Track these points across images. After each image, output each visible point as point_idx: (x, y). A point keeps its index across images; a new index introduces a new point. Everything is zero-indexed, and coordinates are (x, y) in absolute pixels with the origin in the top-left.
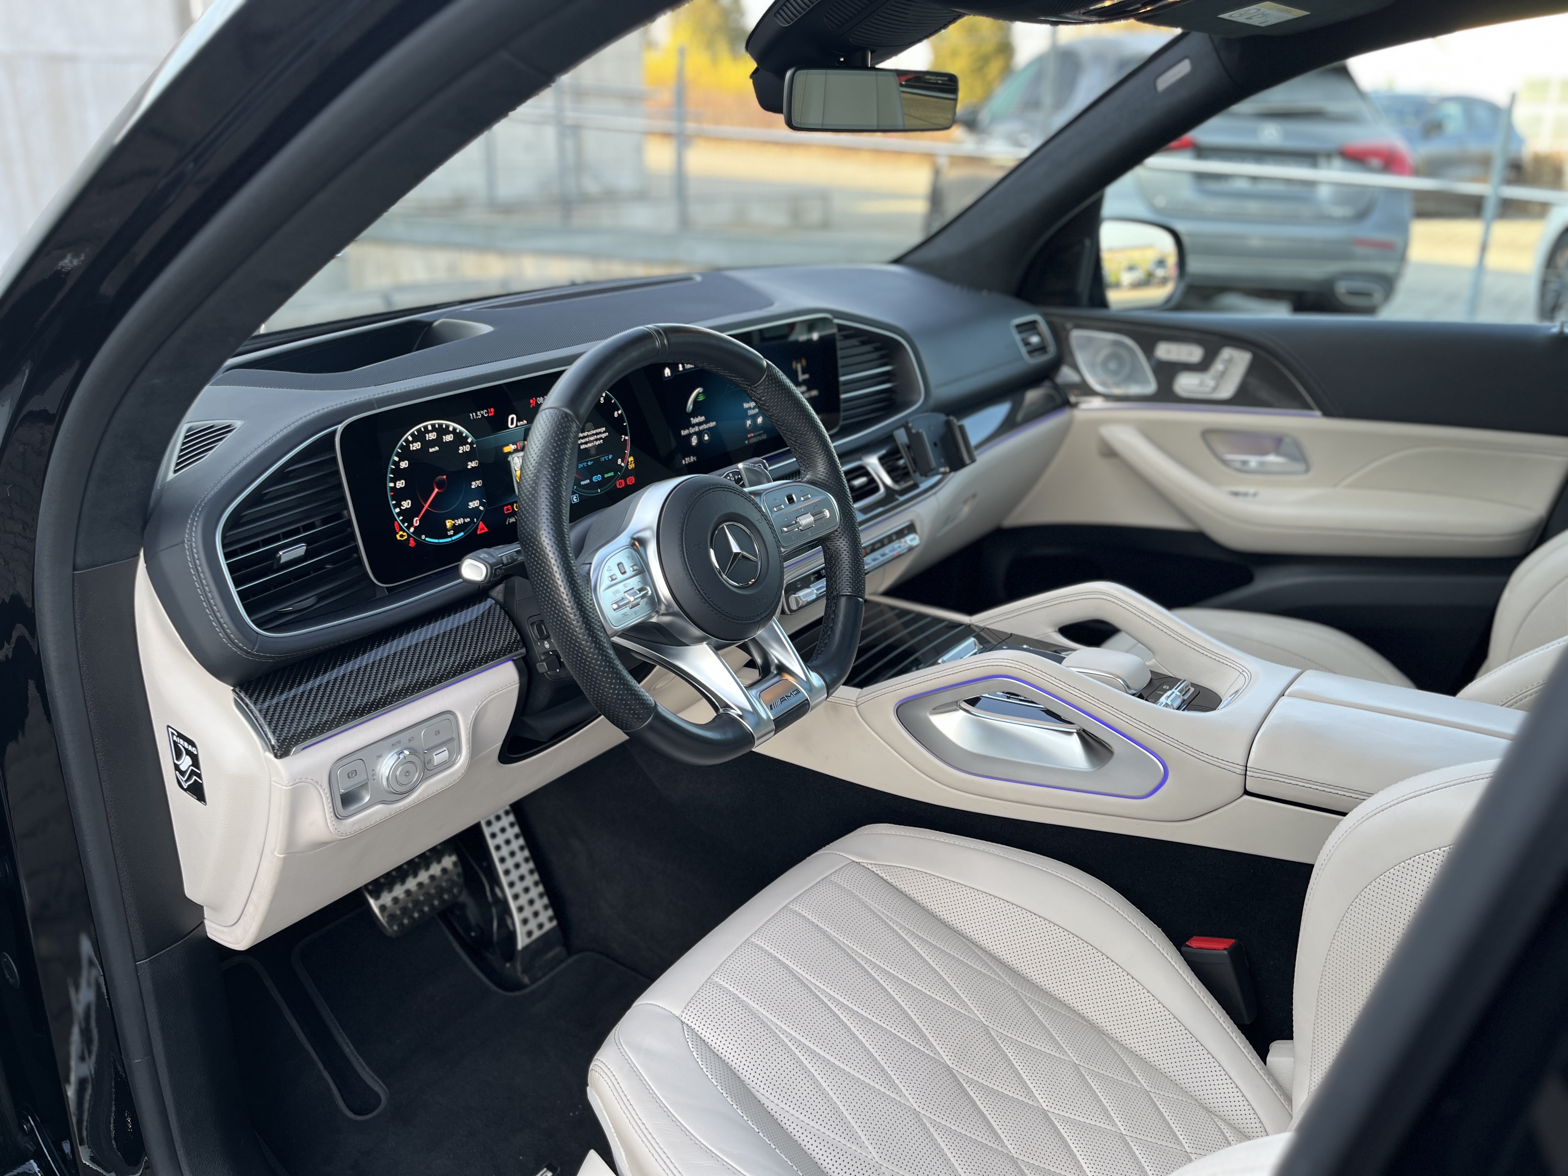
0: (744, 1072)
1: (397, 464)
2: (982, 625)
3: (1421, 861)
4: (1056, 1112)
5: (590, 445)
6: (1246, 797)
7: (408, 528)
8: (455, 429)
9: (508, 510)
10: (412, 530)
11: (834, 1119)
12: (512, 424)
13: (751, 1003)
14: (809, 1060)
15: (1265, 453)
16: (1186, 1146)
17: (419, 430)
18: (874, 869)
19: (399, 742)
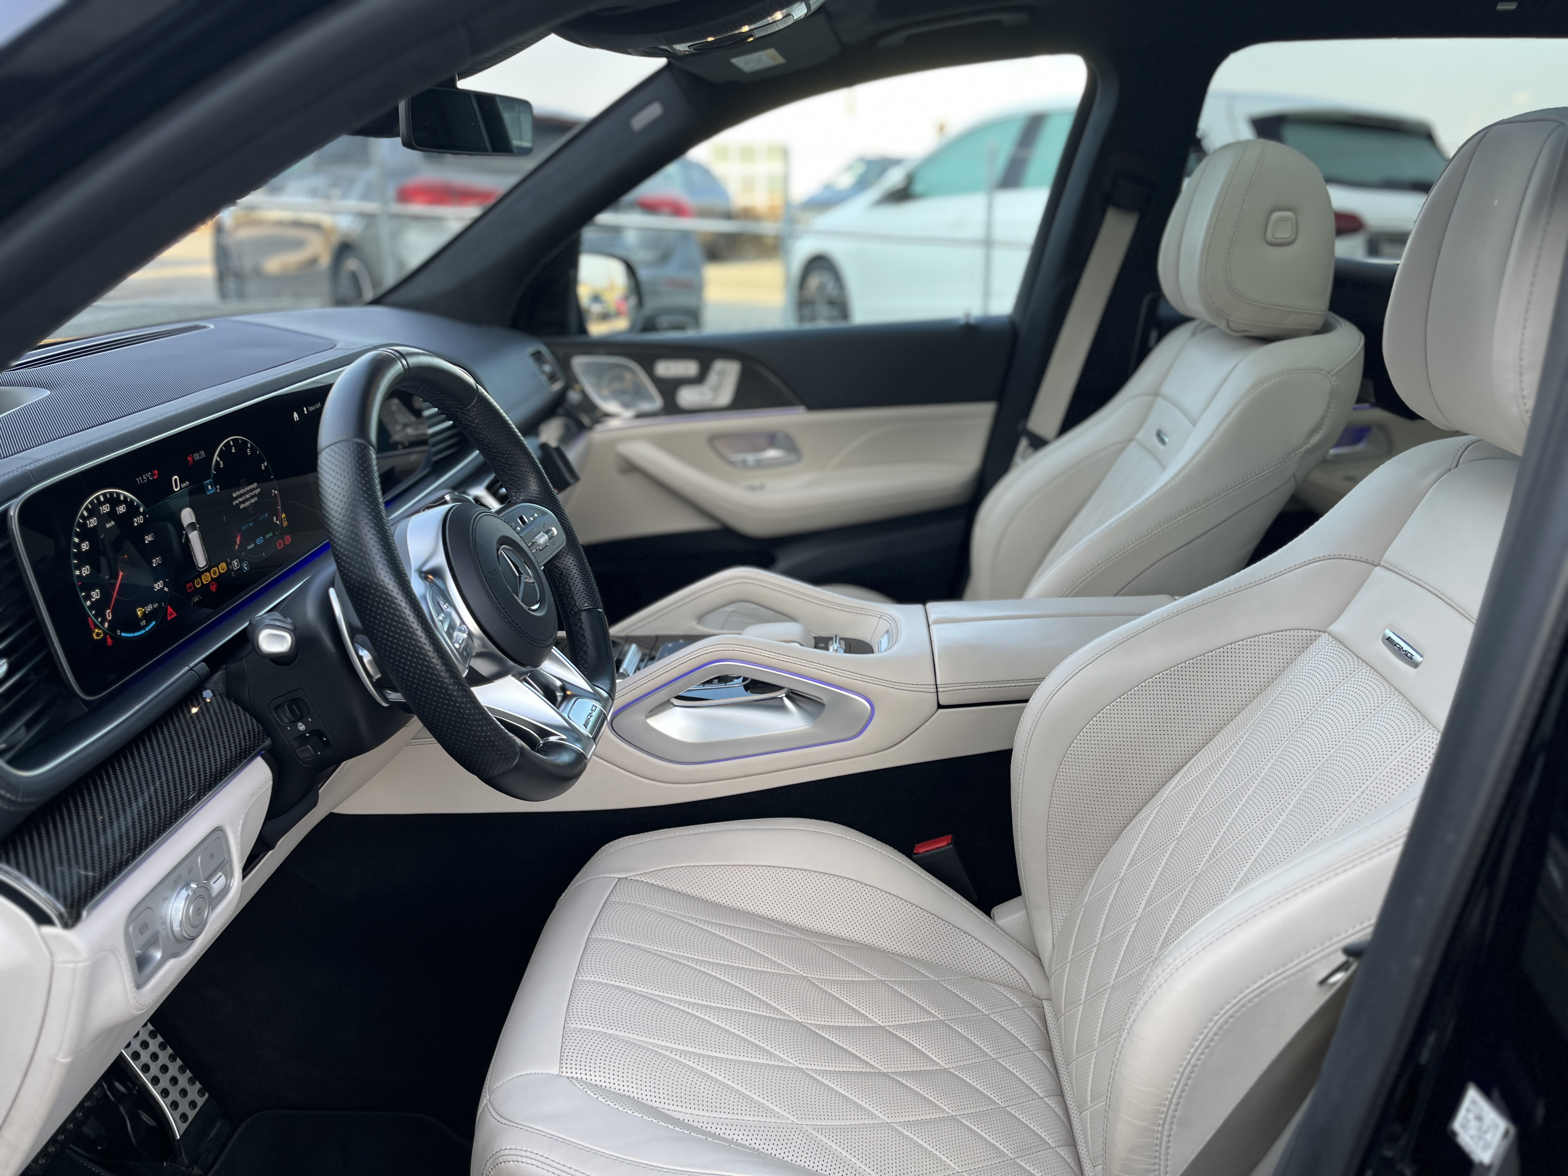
0: (644, 1096)
1: (78, 546)
2: (623, 634)
3: (1108, 711)
4: (891, 1024)
5: (247, 503)
6: (941, 711)
7: (102, 623)
8: (125, 497)
9: (190, 588)
10: (106, 625)
11: (745, 1104)
12: (176, 487)
13: (618, 1033)
14: (696, 1063)
15: (762, 449)
16: (983, 1010)
17: (92, 503)
18: (643, 879)
19: (180, 877)
